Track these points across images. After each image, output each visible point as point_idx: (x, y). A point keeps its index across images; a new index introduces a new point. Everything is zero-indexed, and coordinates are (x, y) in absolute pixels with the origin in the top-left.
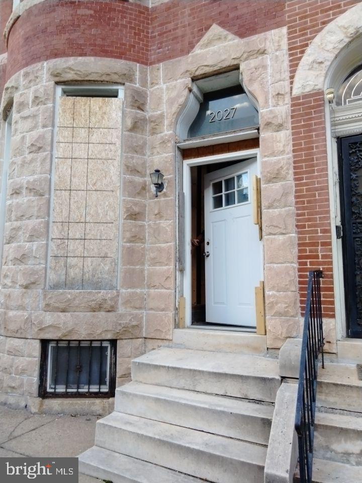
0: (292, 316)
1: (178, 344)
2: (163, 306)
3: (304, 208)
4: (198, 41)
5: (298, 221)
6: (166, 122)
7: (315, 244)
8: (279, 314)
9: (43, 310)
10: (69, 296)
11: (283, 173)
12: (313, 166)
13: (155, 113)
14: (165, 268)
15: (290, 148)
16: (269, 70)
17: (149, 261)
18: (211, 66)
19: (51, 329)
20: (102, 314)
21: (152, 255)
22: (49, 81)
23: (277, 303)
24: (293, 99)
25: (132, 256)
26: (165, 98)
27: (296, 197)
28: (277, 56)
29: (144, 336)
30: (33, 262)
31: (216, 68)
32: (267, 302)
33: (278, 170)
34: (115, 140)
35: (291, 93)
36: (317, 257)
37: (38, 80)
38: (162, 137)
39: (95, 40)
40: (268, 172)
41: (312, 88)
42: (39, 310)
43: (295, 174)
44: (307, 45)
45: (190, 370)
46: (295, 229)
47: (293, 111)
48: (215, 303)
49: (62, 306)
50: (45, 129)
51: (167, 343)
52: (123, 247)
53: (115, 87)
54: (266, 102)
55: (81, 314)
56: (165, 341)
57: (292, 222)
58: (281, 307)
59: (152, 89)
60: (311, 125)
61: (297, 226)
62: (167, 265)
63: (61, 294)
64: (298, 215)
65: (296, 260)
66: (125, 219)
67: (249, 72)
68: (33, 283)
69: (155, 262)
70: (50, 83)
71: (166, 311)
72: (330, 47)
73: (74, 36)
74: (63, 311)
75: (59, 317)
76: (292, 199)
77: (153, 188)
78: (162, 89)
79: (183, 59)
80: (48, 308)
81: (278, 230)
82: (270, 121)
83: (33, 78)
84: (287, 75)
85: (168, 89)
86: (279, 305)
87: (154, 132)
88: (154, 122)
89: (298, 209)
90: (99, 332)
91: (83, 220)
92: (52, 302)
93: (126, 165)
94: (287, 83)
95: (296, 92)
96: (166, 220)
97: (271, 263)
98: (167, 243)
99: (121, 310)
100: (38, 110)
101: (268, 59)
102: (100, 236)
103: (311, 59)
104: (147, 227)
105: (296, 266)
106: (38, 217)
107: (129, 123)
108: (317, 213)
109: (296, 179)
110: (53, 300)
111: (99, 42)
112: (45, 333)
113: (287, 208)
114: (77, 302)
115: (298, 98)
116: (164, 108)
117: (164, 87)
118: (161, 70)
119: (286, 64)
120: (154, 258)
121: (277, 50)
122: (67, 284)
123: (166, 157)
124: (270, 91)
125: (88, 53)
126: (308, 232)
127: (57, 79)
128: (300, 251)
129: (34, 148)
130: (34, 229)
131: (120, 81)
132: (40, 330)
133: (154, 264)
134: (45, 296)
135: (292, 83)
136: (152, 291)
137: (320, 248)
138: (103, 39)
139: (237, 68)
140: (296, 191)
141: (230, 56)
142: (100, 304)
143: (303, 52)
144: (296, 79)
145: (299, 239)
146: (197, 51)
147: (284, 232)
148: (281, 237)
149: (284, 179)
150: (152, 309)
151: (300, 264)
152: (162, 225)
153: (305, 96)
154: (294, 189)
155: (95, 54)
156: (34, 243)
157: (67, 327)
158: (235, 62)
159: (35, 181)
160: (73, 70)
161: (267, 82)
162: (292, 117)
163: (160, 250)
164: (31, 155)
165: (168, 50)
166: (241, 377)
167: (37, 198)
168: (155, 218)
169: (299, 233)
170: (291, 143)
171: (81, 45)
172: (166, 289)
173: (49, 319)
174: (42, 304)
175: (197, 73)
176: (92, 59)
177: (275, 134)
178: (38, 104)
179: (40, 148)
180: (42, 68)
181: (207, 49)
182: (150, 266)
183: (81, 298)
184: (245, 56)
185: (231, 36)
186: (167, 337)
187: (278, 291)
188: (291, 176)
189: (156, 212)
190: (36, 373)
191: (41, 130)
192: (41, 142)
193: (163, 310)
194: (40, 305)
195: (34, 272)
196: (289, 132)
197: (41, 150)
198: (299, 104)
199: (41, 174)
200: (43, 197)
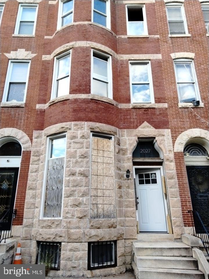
0: (182, 227)
1: (140, 240)
2: (133, 225)
3: (181, 189)
4: (140, 125)
5: (180, 193)
6: (129, 152)
7: (186, 202)
8: (178, 226)
9: (89, 228)
10: (101, 221)
11: (174, 177)
12: (183, 175)
13: (124, 147)
14: (132, 209)
15: (175, 169)
16: (166, 142)
17: (124, 206)
18: (146, 136)
19: (94, 237)
20: (112, 229)
21: (126, 203)
22: (88, 130)
23: (177, 222)
24: (174, 153)
25: (120, 204)
26: (128, 142)
27: (179, 185)
28: (168, 138)
29: (125, 238)
30: (84, 206)
31: (147, 137)
32: (173, 222)
33: (173, 176)
34: (112, 156)
35: (174, 151)
36: (187, 206)
37: (82, 129)
38: (128, 157)
39: (105, 118)
40: (170, 176)
41: (180, 151)
42: (87, 228)
43: (178, 177)
44: (177, 137)
45: (160, 248)
46: (179, 196)
47: (175, 157)
48: (143, 223)
49: (98, 226)
50: (88, 149)
51: (135, 240)
52: (118, 200)
53: (111, 136)
54: (166, 152)
55: (106, 229)
56: (134, 240)
57: (178, 193)
58: (178, 223)
59: (122, 138)
60: (181, 162)
61: (180, 195)
62: (133, 208)
63: (97, 221)
64: (180, 191)
65: (181, 207)
66: (118, 188)
67: (159, 141)
68: (85, 216)
69: (127, 206)
70: (89, 131)
71: (134, 227)
72: (184, 139)
73: (97, 115)
74: (99, 228)
75: (98, 231)
76: (177, 186)
77: (125, 176)
78: (126, 139)
79: (134, 130)
80: (92, 227)
81: (174, 196)
82: (168, 159)
83: (80, 127)
84: (172, 145)
85: (129, 139)
86: (177, 223)
87: (124, 154)
88: (124, 151)
89: (180, 189)
90: (112, 237)
91: (102, 188)
92: (94, 224)
93: (117, 167)
94: (172, 147)
95: (175, 151)
96: (131, 189)
97: (173, 208)
98: (132, 198)
99: (118, 227)
100: (84, 141)
101: (165, 138)
102: (109, 195)
103: (179, 142)
104: (123, 192)
105: (181, 209)
106: (85, 186)
107: (117, 151)
108: (186, 191)
109: (178, 179)
110: (95, 223)
111: (106, 119)
112: (91, 239)
113: (176, 189)
114: (104, 224)
115: (176, 153)
116: (127, 146)
117: (127, 138)
118: (125, 132)
119: (171, 141)
120: (127, 205)
121: (168, 136)
122: (98, 216)
123: (130, 165)
124: (167, 149)
125: (103, 122)
126: (183, 197)
127: (92, 130)
128: (182, 204)
129: (82, 156)
130: (84, 192)
131: (113, 134)
132: (90, 237)
133: (127, 207)
134: (90, 222)
135: (173, 147)
136: (127, 218)
137: (188, 203)
138: (108, 118)
139: (155, 138)
140: (179, 183)
141: (152, 134)
142: (112, 225)
143: (176, 139)
144: (175, 146)
145: (181, 199)
146: (140, 129)
147: (176, 197)
148: (175, 199)
149: (174, 179)
150: (127, 226)
151: (182, 208)
152: (130, 191)
153: (178, 153)
154: (178, 182)
155: (105, 123)
156: (84, 197)
157: (102, 236)
158: (154, 136)
159: (84, 170)
160: (99, 128)
161: (166, 145)
162: (175, 159)
163: (130, 202)
164: (81, 159)
165: (128, 125)
166: (179, 248)
167: (84, 178)
168: (126, 188)
169: (181, 197)
170: (175, 167)
171: (100, 119)
172: (133, 218)
173: (93, 232)
174: (89, 226)
175: (140, 137)
176: (105, 125)
177: (170, 163)
178: (83, 139)
179: (85, 157)
180: (85, 124)
181: (144, 129)
182: (125, 208)
183: (105, 222)
184: (158, 135)
185: (152, 127)
186: (136, 238)
187: (176, 218)
188: (176, 178)
189: (127, 186)
190: (87, 259)
191: (85, 150)
192: (86, 154)
193: (132, 226)
194: (88, 226)
195: (86, 211)
196: (174, 163)
197: (86, 158)
198: (176, 155)
199: (86, 167)
200: (88, 178)
